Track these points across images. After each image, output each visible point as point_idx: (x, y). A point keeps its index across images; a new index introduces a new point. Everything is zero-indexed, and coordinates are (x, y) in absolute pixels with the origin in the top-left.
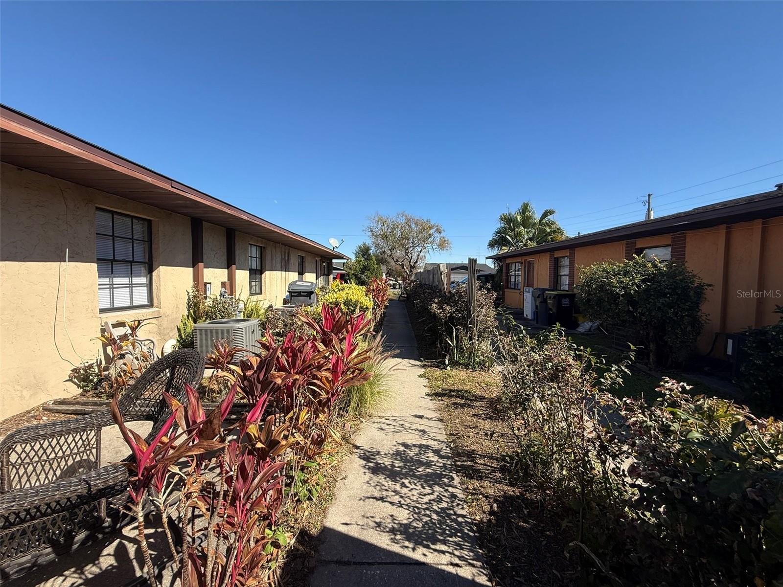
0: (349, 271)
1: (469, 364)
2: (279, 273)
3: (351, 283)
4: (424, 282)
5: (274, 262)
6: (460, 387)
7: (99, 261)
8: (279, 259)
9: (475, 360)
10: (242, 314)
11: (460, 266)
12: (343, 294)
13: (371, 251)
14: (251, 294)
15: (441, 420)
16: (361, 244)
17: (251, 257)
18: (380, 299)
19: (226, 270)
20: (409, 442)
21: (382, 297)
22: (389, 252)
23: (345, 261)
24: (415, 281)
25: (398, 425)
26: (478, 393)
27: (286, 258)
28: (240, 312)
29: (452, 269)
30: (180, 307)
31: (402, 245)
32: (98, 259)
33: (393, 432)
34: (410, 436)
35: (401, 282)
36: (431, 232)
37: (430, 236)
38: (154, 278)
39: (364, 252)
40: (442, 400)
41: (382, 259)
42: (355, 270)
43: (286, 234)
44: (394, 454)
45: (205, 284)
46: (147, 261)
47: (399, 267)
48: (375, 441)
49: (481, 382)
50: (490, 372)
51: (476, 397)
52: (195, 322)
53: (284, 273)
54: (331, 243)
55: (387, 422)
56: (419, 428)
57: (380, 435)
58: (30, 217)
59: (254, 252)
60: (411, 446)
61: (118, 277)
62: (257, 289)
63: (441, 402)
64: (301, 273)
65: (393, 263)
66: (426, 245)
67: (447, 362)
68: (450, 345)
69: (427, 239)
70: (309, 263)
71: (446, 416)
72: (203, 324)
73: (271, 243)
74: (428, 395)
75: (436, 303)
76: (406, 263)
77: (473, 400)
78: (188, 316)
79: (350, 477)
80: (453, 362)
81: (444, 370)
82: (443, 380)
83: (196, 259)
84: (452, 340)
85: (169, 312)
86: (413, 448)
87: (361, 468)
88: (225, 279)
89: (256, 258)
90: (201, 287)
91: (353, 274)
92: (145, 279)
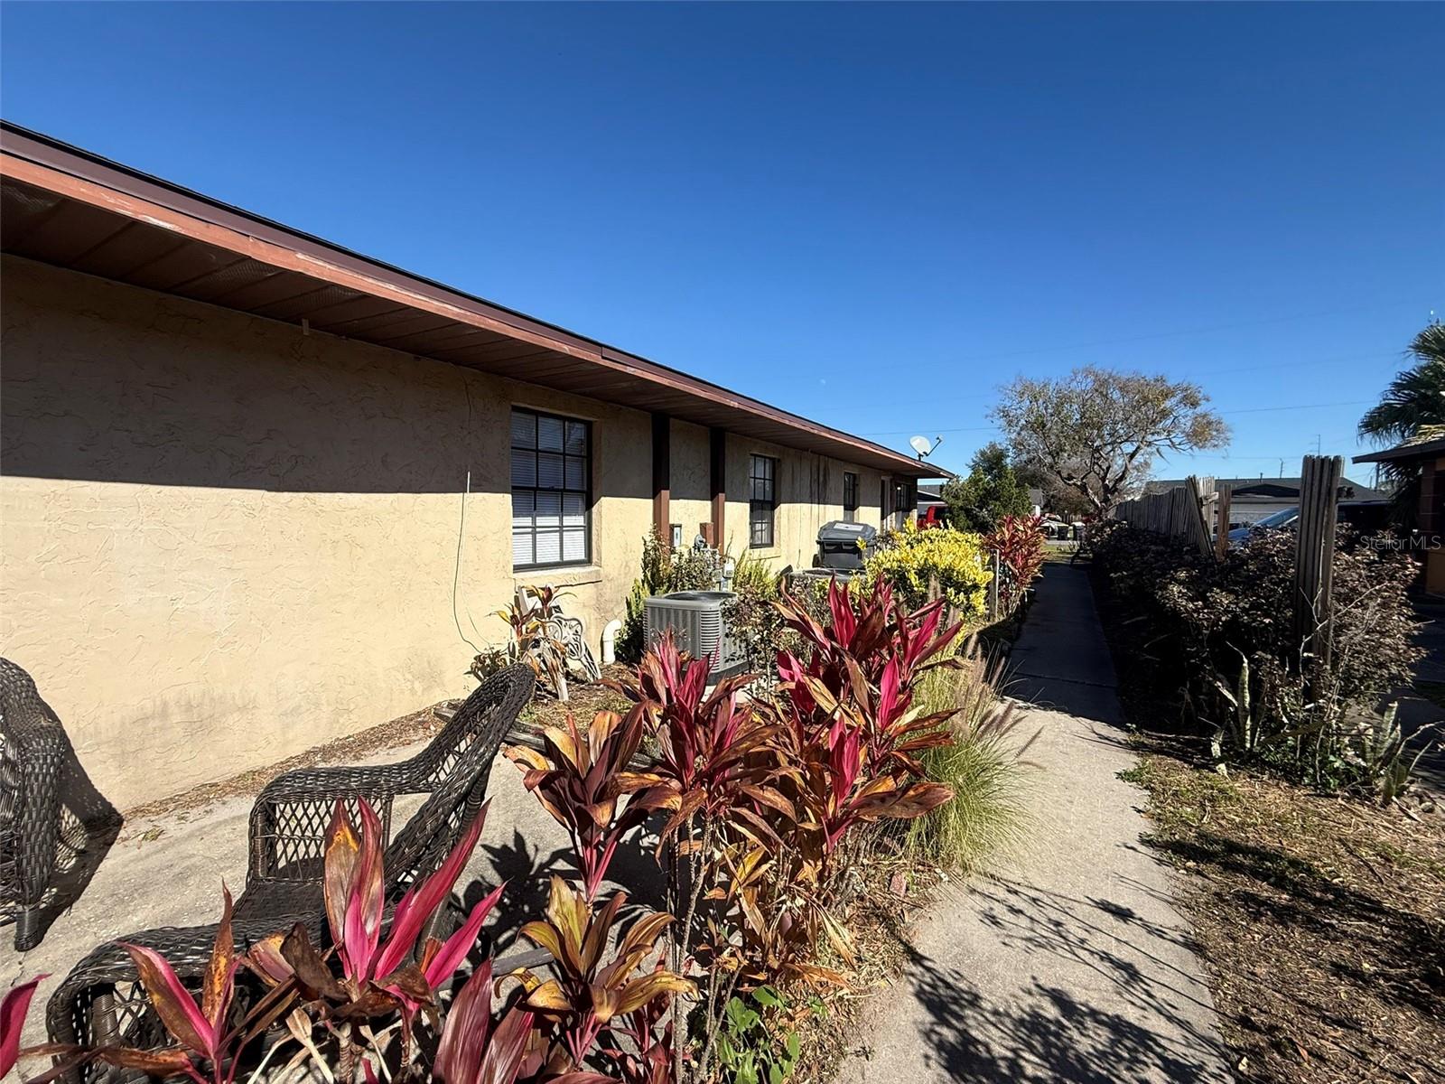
0: (952, 501)
1: (1303, 769)
2: (806, 507)
3: (946, 527)
4: (1142, 526)
5: (797, 485)
6: (1270, 842)
7: (516, 491)
8: (807, 481)
9: (1325, 763)
10: (730, 581)
11: (1256, 484)
12: (920, 552)
13: (1008, 460)
14: (753, 546)
15: (1196, 947)
16: (983, 445)
17: (755, 478)
18: (1020, 563)
19: (709, 502)
20: (1078, 996)
21: (1026, 558)
22: (1049, 460)
23: (944, 481)
24: (1116, 522)
25: (1043, 920)
26: (1347, 878)
27: (821, 479)
28: (727, 578)
29: (1236, 493)
30: (632, 566)
31: (1086, 442)
32: (514, 488)
33: (1029, 940)
34: (1082, 973)
35: (1079, 524)
36: (1168, 404)
37: (1164, 414)
38: (594, 516)
39: (992, 462)
40: (1199, 873)
41: (1034, 476)
42: (967, 499)
43: (816, 432)
44: (1021, 1022)
45: (672, 527)
46: (585, 488)
47: (1074, 492)
48: (969, 952)
49: (1358, 843)
50: (1394, 809)
51: (1339, 892)
52: (653, 593)
53: (815, 506)
54: (916, 446)
55: (1013, 900)
56: (1115, 954)
57: (983, 939)
58: (428, 427)
59: (761, 470)
60: (1083, 1014)
61: (541, 516)
62: (763, 538)
63: (1198, 880)
64: (850, 507)
65: (1060, 484)
66: (1149, 438)
67: (1216, 749)
68: (1229, 703)
69: (1154, 422)
70: (867, 486)
71: (1214, 933)
72: (661, 598)
73: (792, 451)
74: (1146, 841)
75: (1180, 583)
76: (1092, 480)
77: (1329, 903)
78: (643, 582)
79: (883, 1054)
80: (1239, 755)
81: (1205, 772)
82: (1202, 805)
83: (658, 484)
84: (1236, 690)
85: (614, 574)
86: (1089, 1023)
87: (917, 1035)
88: (707, 519)
89: (764, 479)
90: (665, 532)
91: (961, 508)
92: (582, 518)
